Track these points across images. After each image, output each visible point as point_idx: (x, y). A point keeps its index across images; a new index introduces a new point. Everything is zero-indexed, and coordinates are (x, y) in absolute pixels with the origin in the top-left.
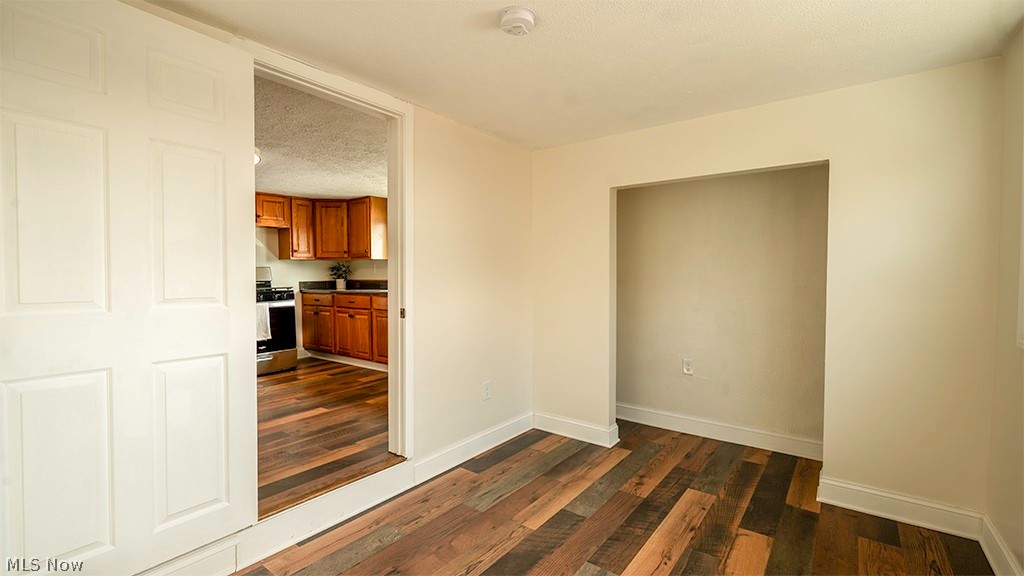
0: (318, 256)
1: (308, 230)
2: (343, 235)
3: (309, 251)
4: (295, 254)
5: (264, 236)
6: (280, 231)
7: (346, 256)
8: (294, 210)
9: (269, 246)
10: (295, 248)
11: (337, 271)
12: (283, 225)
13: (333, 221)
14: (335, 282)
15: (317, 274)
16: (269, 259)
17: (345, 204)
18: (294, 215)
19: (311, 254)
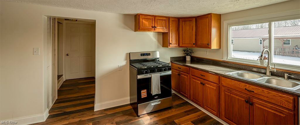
0: (180, 46)
1: (176, 33)
2: (193, 35)
3: (176, 43)
4: (170, 45)
5: (157, 36)
6: (164, 34)
7: (194, 46)
8: (170, 23)
9: (158, 41)
10: (171, 42)
11: (187, 52)
12: (165, 31)
13: (188, 28)
14: (186, 56)
15: (178, 54)
16: (158, 47)
17: (194, 19)
18: (170, 26)
19: (177, 45)
